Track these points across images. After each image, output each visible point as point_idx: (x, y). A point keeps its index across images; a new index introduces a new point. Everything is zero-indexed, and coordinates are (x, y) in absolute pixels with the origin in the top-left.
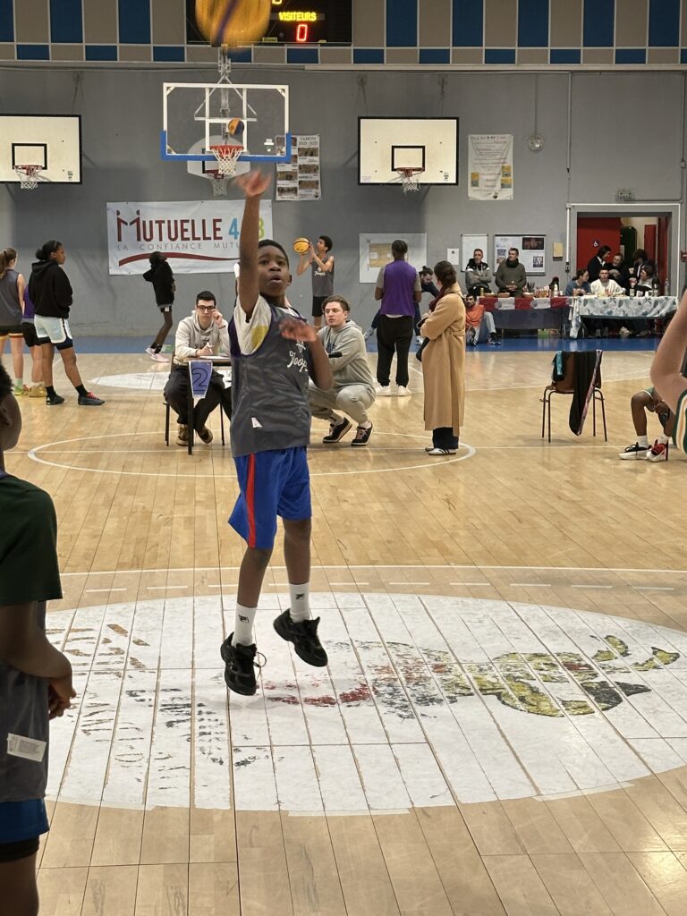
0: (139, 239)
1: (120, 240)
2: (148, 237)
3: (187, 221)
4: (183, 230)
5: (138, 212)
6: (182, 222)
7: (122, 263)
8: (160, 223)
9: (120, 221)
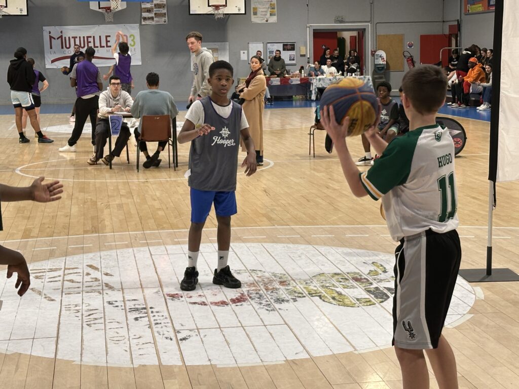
0: (62, 48)
1: (51, 48)
2: (68, 46)
3: (91, 37)
4: (89, 42)
5: (61, 32)
6: (88, 37)
7: (53, 62)
8: (75, 38)
9: (51, 38)
